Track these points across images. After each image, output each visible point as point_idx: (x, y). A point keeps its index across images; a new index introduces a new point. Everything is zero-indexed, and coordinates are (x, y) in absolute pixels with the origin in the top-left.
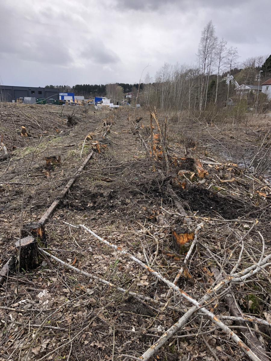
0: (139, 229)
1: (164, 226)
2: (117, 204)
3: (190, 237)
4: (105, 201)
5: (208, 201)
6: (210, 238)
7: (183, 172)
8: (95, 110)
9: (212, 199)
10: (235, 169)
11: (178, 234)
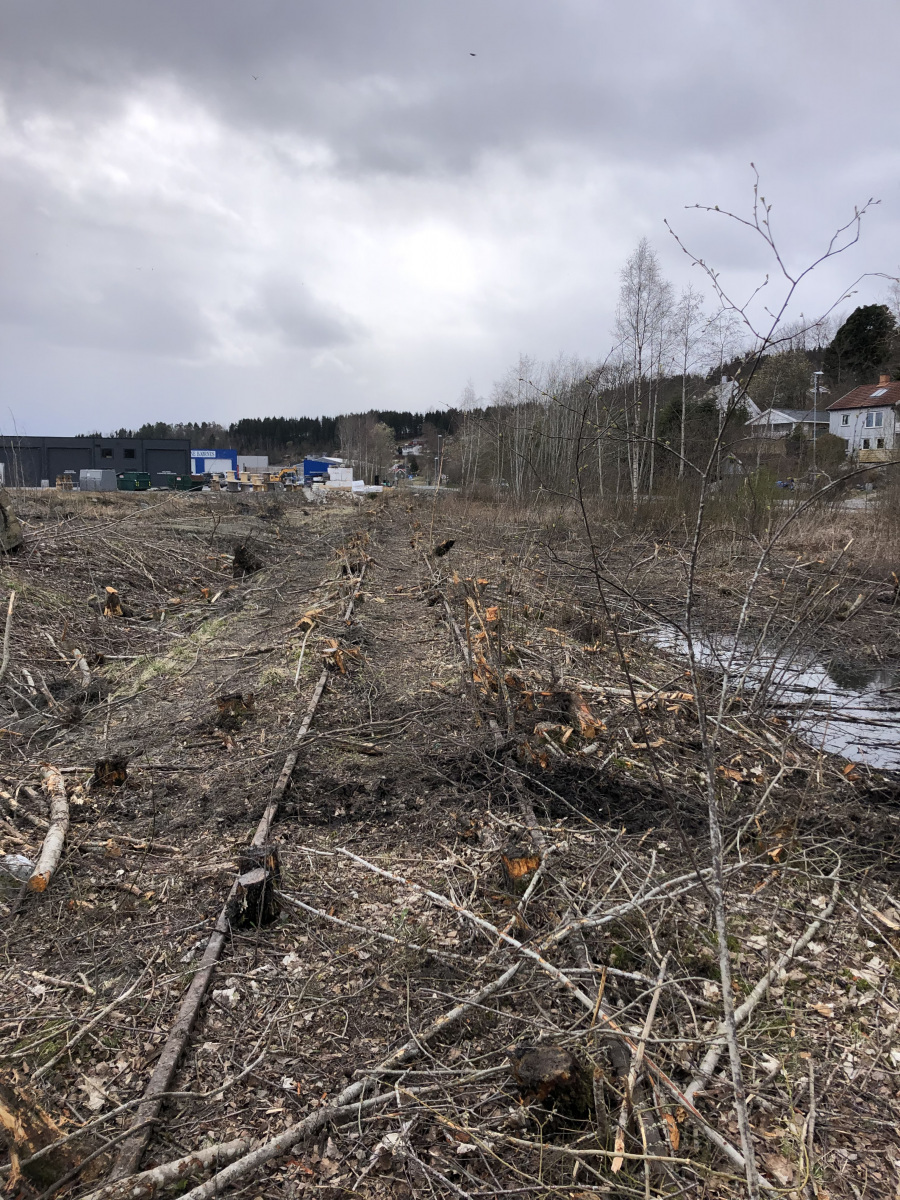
0: (444, 858)
1: (491, 850)
2: (397, 808)
3: (532, 864)
4: (370, 803)
5: (594, 797)
6: (575, 868)
7: (543, 727)
8: (307, 503)
9: (606, 791)
10: (686, 708)
11: (511, 859)
